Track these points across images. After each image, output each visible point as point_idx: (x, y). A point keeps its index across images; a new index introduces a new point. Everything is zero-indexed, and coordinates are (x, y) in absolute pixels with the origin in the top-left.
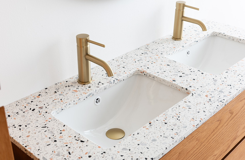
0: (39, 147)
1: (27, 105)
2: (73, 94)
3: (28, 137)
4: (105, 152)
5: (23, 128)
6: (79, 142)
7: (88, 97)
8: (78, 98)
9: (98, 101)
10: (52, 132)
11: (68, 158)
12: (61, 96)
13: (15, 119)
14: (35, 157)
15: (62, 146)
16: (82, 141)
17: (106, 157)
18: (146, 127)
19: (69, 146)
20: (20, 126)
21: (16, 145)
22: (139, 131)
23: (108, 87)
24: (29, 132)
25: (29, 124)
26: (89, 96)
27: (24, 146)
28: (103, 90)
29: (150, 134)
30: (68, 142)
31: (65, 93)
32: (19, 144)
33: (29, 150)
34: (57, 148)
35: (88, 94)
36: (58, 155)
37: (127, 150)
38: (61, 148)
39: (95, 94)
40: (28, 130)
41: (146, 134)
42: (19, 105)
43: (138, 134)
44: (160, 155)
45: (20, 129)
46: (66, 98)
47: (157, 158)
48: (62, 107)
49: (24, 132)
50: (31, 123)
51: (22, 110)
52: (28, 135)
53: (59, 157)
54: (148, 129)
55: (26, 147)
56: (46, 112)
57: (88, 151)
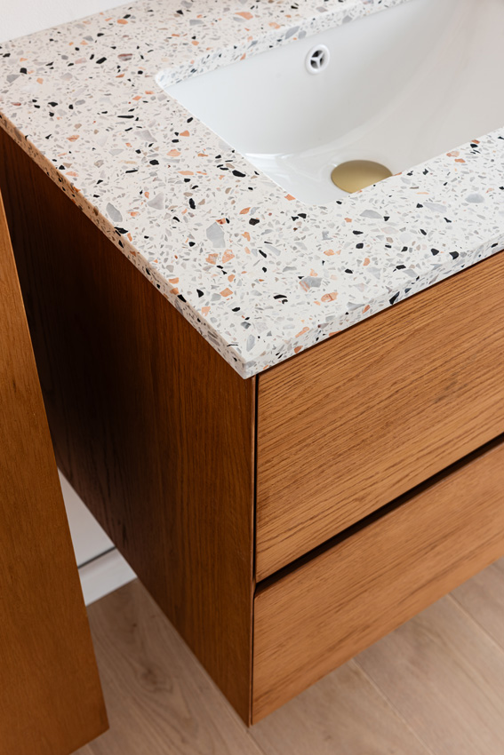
0: (102, 174)
1: (84, 43)
2: (236, 23)
3: (71, 139)
4: (303, 216)
5: (62, 113)
6: (229, 174)
7: (284, 42)
8: (250, 38)
9: (317, 59)
10: (147, 134)
11: (185, 218)
12: (196, 27)
13: (40, 81)
14: (86, 202)
15: (171, 181)
16: (236, 173)
17: (306, 229)
18: (457, 153)
19: (193, 182)
20: (54, 104)
21: (36, 160)
22: (429, 164)
23: (356, 15)
24: (78, 126)
25: (82, 102)
26: (289, 35)
27: (57, 165)
28: (340, 23)
29: (467, 177)
30: (195, 170)
31: (211, 17)
32: (42, 157)
33: (70, 179)
34: (157, 183)
35: (287, 28)
36: (156, 204)
37: (378, 216)
38: (169, 186)
39: (309, 32)
40: (75, 121)
41: (452, 176)
42: (60, 42)
43: (426, 172)
44: (485, 248)
45: (52, 115)
46: (211, 36)
47: (473, 255)
48: (192, 62)
49: (63, 125)
50: (88, 100)
51: (65, 58)
52: (72, 134)
53: (158, 212)
54: (462, 161)
55: (62, 168)
56: (140, 72)
57: (251, 206)
